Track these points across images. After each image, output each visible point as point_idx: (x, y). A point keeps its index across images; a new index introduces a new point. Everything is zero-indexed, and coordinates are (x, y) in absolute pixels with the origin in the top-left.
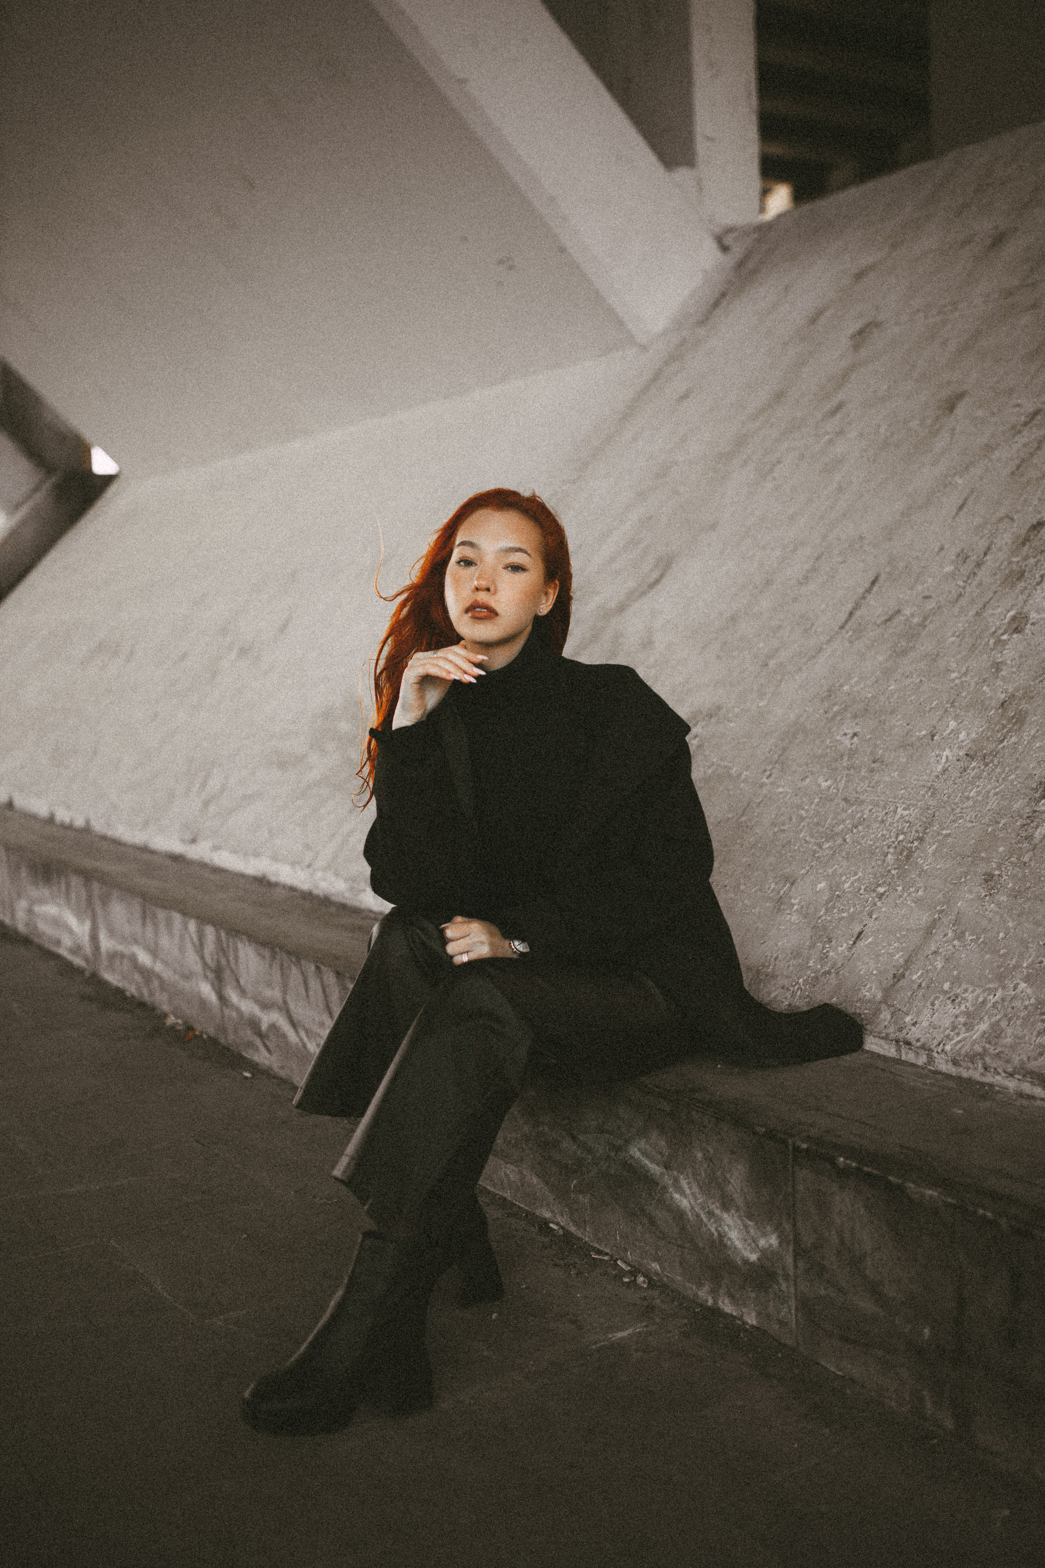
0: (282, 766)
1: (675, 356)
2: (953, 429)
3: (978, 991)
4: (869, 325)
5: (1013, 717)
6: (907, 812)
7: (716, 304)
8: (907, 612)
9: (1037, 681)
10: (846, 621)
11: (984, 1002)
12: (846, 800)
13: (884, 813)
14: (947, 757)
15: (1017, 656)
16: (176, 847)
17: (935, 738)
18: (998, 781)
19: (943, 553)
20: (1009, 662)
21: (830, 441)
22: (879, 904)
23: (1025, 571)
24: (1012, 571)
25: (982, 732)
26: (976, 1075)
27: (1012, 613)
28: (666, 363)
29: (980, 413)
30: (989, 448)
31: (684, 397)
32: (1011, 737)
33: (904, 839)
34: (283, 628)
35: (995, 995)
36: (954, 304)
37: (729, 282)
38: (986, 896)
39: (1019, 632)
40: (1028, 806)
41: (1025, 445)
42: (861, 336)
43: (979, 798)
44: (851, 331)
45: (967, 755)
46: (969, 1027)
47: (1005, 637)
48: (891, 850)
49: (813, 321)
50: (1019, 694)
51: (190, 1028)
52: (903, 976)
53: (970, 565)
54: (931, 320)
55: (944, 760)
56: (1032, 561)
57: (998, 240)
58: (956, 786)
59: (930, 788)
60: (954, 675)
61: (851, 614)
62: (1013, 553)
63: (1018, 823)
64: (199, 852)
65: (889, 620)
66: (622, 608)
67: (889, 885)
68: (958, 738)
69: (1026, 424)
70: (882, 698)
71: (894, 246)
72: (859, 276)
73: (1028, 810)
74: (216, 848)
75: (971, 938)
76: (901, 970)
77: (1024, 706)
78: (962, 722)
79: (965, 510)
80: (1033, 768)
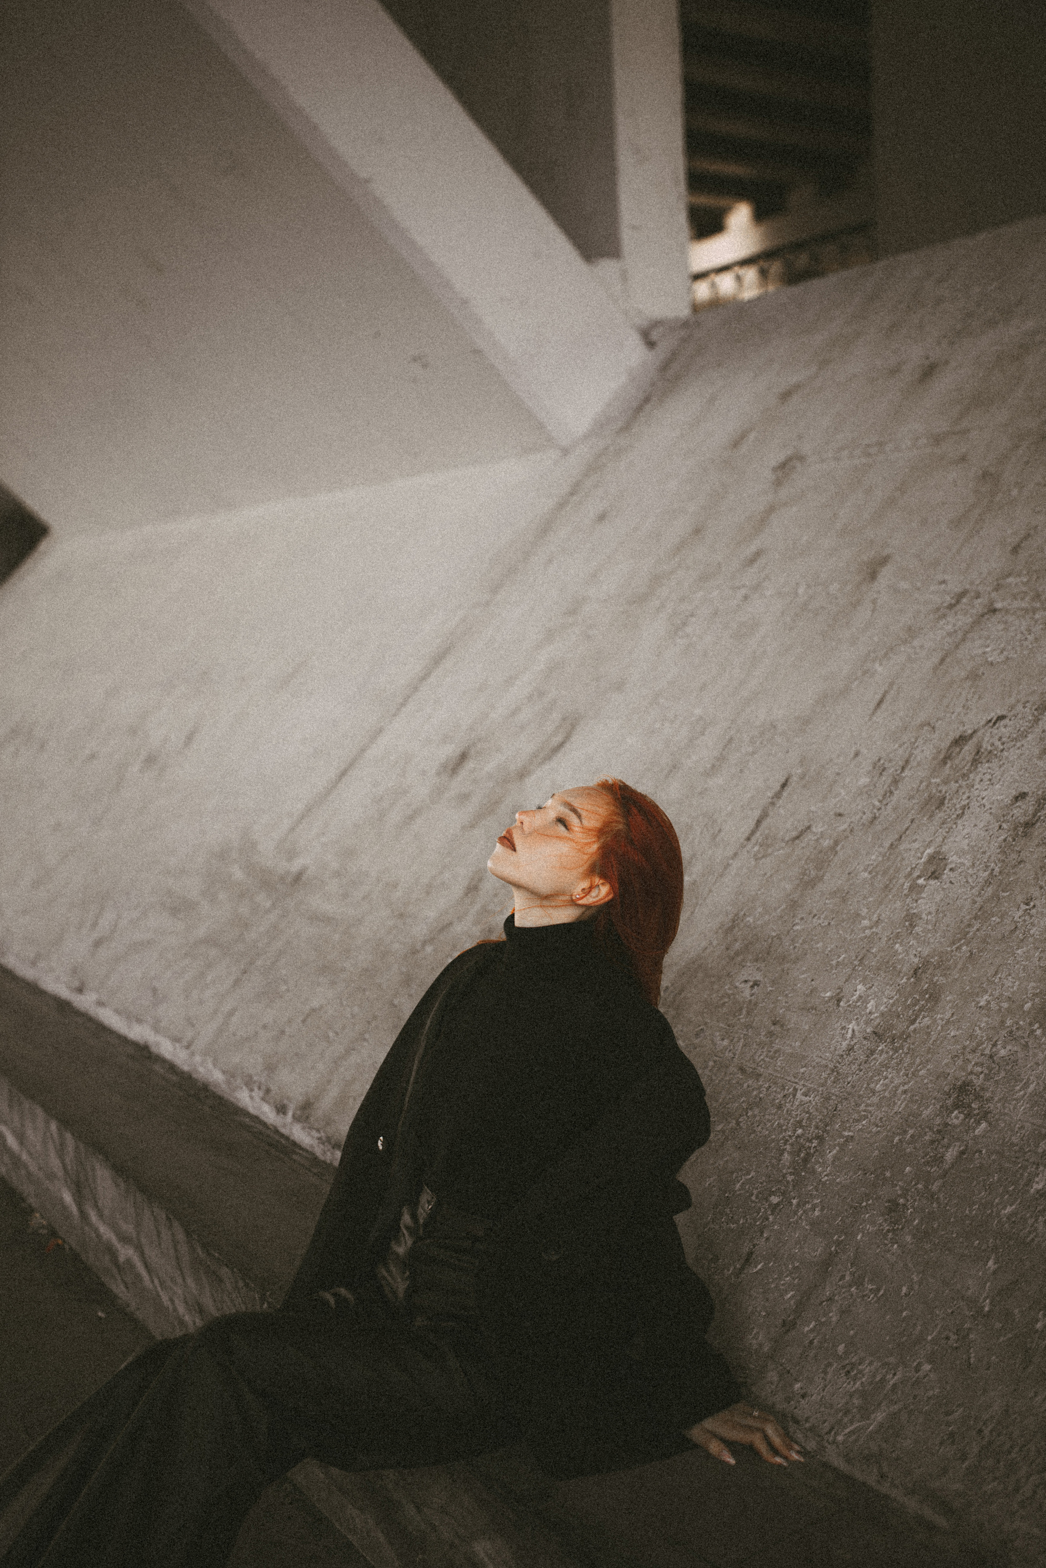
0: (174, 911)
1: (594, 467)
2: (874, 602)
3: (876, 1364)
4: (789, 459)
5: (926, 992)
6: (808, 1098)
7: (639, 409)
8: (818, 829)
9: (954, 947)
10: (753, 833)
11: (883, 1380)
12: (742, 1070)
13: (782, 1095)
14: (853, 1031)
15: (933, 909)
16: (65, 993)
17: (842, 1004)
18: (907, 1075)
19: (860, 758)
20: (924, 916)
21: (746, 597)
22: (771, 1218)
23: (944, 798)
24: (931, 797)
25: (892, 1005)
26: (872, 1480)
27: (930, 851)
28: (586, 475)
29: (904, 585)
30: (912, 632)
31: (602, 517)
32: (924, 1017)
33: (803, 1135)
34: (189, 739)
35: (895, 1374)
36: (880, 444)
37: (653, 384)
38: (888, 1231)
39: (937, 878)
40: (938, 1115)
41: (949, 634)
42: (784, 468)
43: (887, 1094)
44: (773, 463)
45: (875, 1033)
46: (865, 1413)
47: (921, 881)
48: (788, 1147)
49: (736, 444)
50: (935, 960)
51: (54, 1233)
52: (794, 1324)
53: (886, 779)
54: (857, 462)
55: (849, 1035)
56: (954, 786)
57: (929, 372)
58: (862, 1073)
59: (833, 1071)
60: (866, 923)
61: (759, 822)
62: (934, 772)
63: (927, 1138)
64: (85, 1002)
65: (797, 837)
66: (522, 774)
67: (784, 1194)
68: (866, 1008)
69: (951, 606)
70: (787, 942)
71: (824, 363)
72: (785, 396)
73: (938, 1120)
74: (100, 1004)
75: (870, 1287)
76: (792, 1317)
77: (940, 980)
78: (871, 988)
79: (884, 706)
80: (946, 1065)
